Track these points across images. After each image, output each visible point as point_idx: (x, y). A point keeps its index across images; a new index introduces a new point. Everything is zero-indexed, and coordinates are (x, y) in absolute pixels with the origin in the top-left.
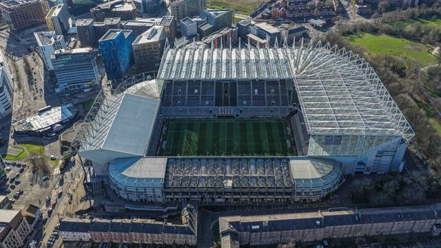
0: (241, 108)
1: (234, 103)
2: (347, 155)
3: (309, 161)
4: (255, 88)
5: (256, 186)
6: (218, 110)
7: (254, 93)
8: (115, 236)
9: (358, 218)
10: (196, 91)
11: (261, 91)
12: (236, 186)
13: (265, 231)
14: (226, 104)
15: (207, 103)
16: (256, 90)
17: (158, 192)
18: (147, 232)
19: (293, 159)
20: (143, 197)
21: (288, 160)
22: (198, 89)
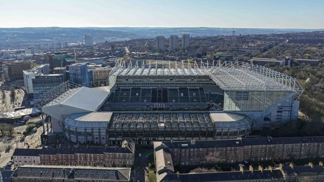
0: (171, 104)
1: (165, 101)
2: (254, 110)
3: (225, 114)
4: (181, 92)
5: (184, 127)
6: (153, 105)
7: (180, 95)
8: (62, 157)
9: (271, 140)
10: (137, 94)
11: (186, 94)
12: (167, 127)
13: (194, 148)
14: (159, 101)
15: (145, 101)
16: (182, 94)
17: (103, 134)
18: (90, 153)
19: (212, 113)
20: (90, 138)
21: (209, 113)
22: (139, 93)
